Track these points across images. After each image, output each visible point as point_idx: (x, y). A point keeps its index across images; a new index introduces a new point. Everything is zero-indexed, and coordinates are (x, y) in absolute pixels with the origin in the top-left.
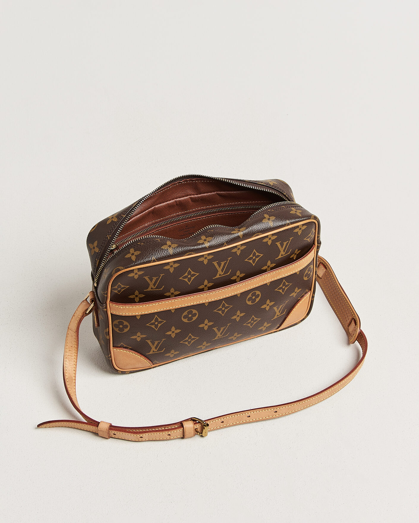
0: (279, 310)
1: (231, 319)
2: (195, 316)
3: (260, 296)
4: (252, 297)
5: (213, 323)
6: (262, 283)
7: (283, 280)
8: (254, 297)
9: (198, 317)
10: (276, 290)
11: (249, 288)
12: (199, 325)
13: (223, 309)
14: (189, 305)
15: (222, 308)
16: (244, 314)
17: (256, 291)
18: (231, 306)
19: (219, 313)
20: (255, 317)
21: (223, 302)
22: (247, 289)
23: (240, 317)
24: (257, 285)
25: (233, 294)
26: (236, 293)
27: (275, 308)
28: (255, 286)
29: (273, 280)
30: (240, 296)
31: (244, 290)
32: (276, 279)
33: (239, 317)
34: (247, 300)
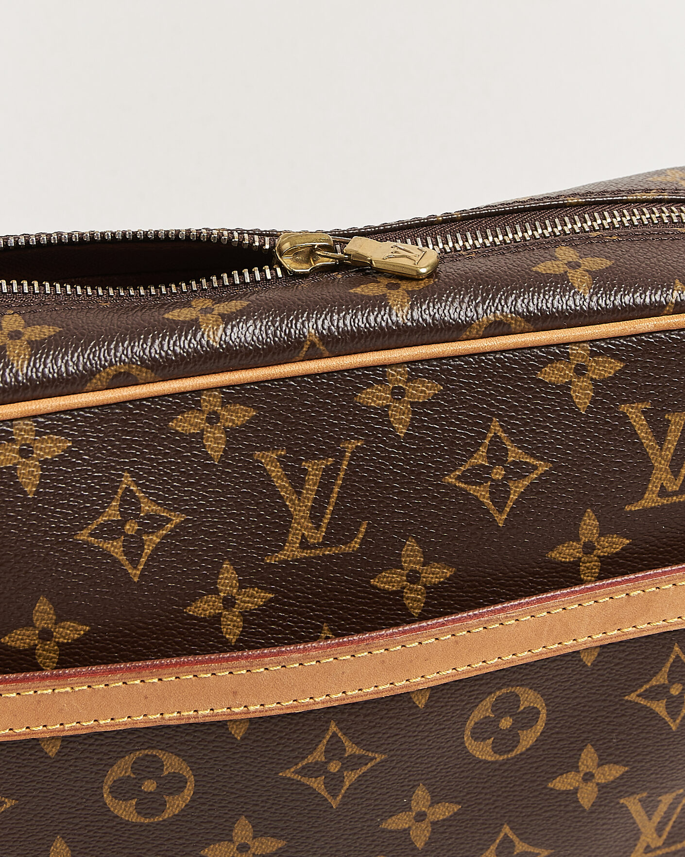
0: (656, 819)
1: (383, 831)
2: (180, 789)
3: (543, 716)
4: (499, 717)
5: (281, 844)
6: (554, 648)
7: (671, 649)
8: (506, 723)
9: (192, 800)
10: (633, 697)
11: (478, 667)
12: (203, 848)
13: (334, 767)
14: (139, 720)
15: (329, 760)
16: (456, 808)
17: (518, 690)
18: (379, 758)
19: (309, 787)
20: (516, 840)
21: (333, 728)
22: (463, 671)
23: (433, 823)
24: (524, 656)
25: (384, 688)
26: (401, 686)
27: (633, 805)
28: (509, 659)
29: (613, 635)
30: (426, 706)
31: (446, 674)
32: (629, 632)
33: (423, 825)
34: (468, 732)
